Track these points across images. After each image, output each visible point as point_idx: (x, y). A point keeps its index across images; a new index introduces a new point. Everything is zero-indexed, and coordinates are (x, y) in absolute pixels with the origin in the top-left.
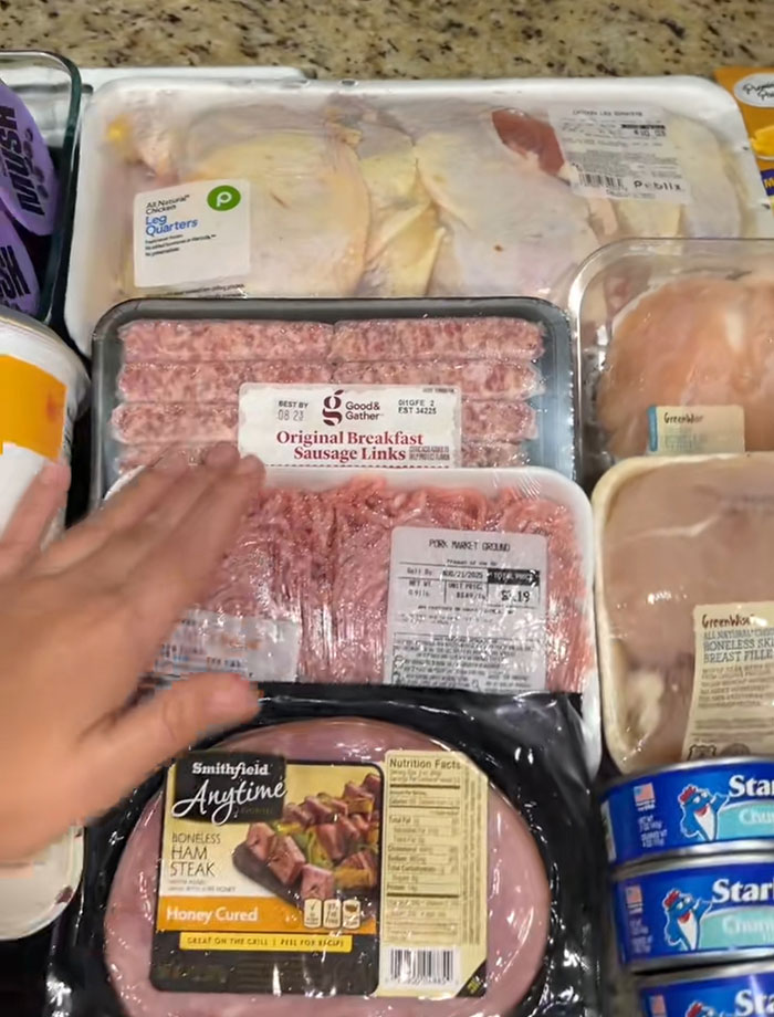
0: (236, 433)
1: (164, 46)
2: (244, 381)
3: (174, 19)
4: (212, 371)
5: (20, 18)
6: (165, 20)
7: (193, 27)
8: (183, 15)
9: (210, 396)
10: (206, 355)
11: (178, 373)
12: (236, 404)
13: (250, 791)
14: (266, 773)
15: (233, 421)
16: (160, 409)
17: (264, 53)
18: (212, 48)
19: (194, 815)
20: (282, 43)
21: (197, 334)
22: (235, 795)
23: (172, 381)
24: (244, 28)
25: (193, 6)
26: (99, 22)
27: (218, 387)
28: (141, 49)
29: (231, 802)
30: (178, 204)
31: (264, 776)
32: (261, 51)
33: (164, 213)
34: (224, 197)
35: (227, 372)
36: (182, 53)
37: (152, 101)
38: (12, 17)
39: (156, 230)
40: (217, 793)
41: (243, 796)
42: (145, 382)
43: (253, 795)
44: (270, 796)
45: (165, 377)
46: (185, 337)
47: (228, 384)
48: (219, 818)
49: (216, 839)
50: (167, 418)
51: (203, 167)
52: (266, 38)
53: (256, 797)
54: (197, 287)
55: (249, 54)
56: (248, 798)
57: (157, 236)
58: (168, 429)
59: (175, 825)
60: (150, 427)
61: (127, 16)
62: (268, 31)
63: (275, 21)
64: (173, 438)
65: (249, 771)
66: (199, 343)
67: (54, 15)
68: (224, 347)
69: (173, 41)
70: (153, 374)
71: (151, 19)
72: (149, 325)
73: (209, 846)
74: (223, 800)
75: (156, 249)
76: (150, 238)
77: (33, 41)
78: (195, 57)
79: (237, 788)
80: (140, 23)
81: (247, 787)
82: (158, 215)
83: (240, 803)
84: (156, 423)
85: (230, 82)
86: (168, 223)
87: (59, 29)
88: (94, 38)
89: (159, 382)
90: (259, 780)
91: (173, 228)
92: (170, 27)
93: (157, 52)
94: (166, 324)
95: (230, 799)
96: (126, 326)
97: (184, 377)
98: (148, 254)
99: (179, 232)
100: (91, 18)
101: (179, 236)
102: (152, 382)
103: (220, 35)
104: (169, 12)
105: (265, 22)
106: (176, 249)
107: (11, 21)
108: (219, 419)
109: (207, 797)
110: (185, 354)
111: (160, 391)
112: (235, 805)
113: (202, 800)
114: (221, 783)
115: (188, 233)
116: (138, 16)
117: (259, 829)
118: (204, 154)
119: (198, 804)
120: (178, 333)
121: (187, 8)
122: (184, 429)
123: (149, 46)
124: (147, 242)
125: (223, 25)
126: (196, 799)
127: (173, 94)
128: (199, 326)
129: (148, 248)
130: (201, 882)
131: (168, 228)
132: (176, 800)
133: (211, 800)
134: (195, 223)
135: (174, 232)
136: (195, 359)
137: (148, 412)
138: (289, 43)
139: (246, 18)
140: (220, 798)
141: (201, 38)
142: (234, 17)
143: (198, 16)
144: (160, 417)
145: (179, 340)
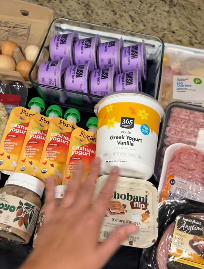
0: (196, 140)
1: (171, 39)
2: (201, 127)
3: (174, 32)
4: (193, 123)
5: (136, 25)
6: (171, 32)
7: (178, 35)
8: (176, 32)
9: (192, 129)
10: (192, 119)
11: (185, 122)
12: (197, 133)
13: (195, 227)
14: (200, 224)
15: (196, 136)
16: (178, 130)
17: (195, 45)
18: (183, 41)
19: (181, 230)
20: (200, 43)
21: (191, 113)
22: (192, 228)
23: (183, 124)
24: (191, 38)
25: (179, 30)
26: (156, 29)
27: (194, 127)
28: (165, 38)
29: (191, 229)
30: (186, 80)
31: (200, 225)
32: (195, 44)
33: (182, 82)
34: (198, 81)
35: (197, 124)
36: (175, 41)
37: (176, 53)
38: (135, 24)
39: (180, 86)
40: (188, 226)
41: (194, 228)
42: (176, 123)
43: (196, 228)
44: (200, 230)
45: (182, 122)
46: (188, 113)
47: (197, 127)
48: (187, 232)
49: (186, 237)
50: (180, 132)
51: (191, 72)
52: (196, 41)
53: (197, 229)
54: (190, 102)
55: (192, 44)
56: (195, 229)
57: (180, 87)
58: (180, 135)
59: (176, 231)
60: (175, 133)
61: (162, 29)
62: (196, 39)
63: (198, 38)
64: (180, 137)
65: (196, 223)
66: (191, 116)
67: (145, 26)
68: (197, 118)
69: (173, 38)
70: (179, 121)
71: (168, 31)
72: (180, 109)
73: (184, 238)
74: (189, 228)
75: (179, 90)
76: (178, 87)
77: (140, 31)
78: (178, 42)
79: (193, 226)
80: (165, 32)
81: (195, 226)
82: (180, 82)
83: (193, 230)
84: (177, 133)
85: (195, 52)
86: (183, 84)
87: (146, 29)
88: (154, 33)
89: (180, 123)
90: (198, 225)
91: (185, 86)
92: (172, 34)
93: (169, 40)
94: (184, 110)
95: (191, 228)
96: (175, 108)
97: (186, 123)
98: (177, 91)
99: (187, 87)
100: (153, 28)
101: (186, 88)
102: (178, 123)
103: (185, 39)
104: (173, 30)
105: (196, 37)
106: (185, 91)
107: (134, 25)
108: (193, 135)
109: (185, 226)
110: (187, 118)
111: (180, 125)
112: (192, 230)
113: (184, 227)
114: (189, 224)
115: (188, 88)
116: (165, 30)
117: (196, 237)
118: (192, 69)
119: (183, 227)
120: (186, 112)
121: (177, 30)
122: (184, 136)
123: (167, 38)
124: (177, 88)
125: (186, 36)
126: (182, 226)
127: (181, 52)
128: (192, 112)
129: (177, 90)
130: (181, 246)
131: (183, 86)
132: (178, 225)
133: (186, 227)
134: (190, 86)
135: (185, 87)
136: (189, 120)
137: (176, 130)
138: (202, 44)
139: (191, 35)
140: (188, 227)
141: (180, 38)
142: (188, 34)
143: (179, 33)
144: (178, 132)
145: (186, 114)
